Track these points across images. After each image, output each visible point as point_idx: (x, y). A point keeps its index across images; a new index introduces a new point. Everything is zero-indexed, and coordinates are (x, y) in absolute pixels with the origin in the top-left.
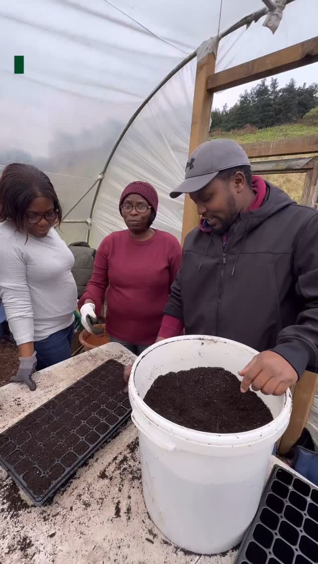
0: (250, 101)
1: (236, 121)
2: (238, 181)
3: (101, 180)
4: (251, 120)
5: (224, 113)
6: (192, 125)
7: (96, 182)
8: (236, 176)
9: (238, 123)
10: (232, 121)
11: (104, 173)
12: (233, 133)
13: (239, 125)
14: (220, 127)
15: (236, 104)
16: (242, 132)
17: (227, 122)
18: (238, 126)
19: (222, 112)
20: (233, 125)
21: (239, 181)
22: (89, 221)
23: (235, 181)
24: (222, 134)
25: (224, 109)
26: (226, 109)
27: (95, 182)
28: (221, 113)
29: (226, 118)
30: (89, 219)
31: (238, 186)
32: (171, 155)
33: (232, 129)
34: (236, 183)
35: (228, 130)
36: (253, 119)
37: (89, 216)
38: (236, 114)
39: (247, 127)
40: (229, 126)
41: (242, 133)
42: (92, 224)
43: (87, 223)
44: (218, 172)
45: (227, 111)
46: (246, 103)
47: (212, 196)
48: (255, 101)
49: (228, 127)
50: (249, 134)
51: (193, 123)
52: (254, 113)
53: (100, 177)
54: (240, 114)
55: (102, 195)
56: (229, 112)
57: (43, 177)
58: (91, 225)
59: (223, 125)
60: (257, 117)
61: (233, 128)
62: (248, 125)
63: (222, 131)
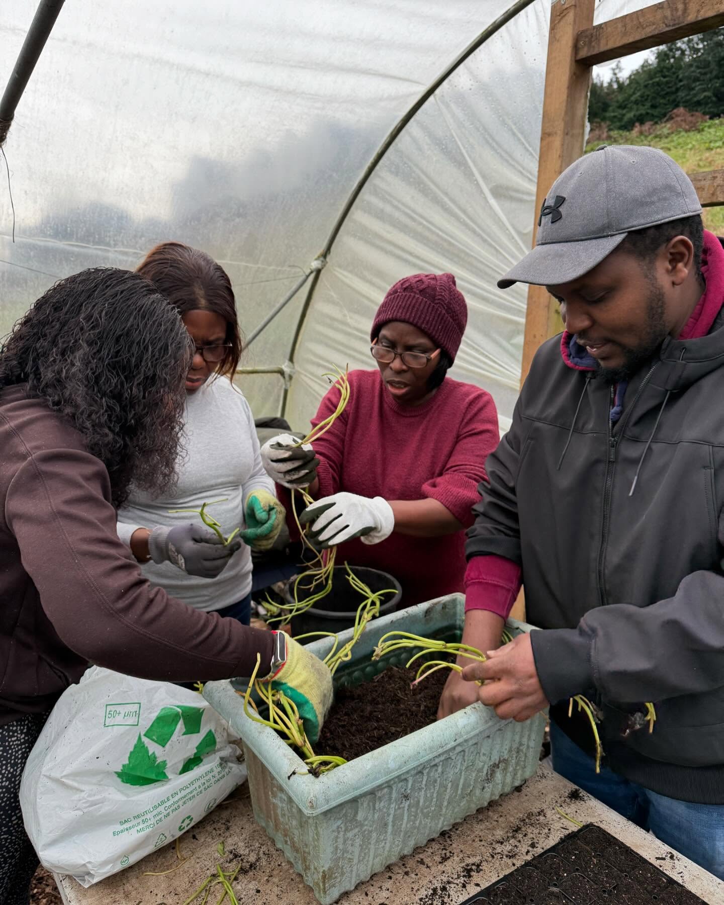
0: (683, 52)
1: (648, 104)
2: (675, 258)
3: (319, 272)
4: (688, 98)
5: (615, 86)
6: (542, 139)
7: (308, 276)
8: (674, 246)
9: (653, 107)
10: (636, 102)
11: (325, 255)
12: (641, 133)
13: (655, 112)
14: (604, 119)
15: (646, 61)
16: (665, 128)
17: (622, 106)
18: (653, 115)
19: (610, 84)
20: (638, 113)
21: (678, 257)
22: (286, 367)
23: (670, 257)
24: (609, 138)
25: (615, 74)
26: (619, 75)
27: (304, 277)
28: (605, 85)
29: (620, 98)
30: (287, 362)
31: (674, 268)
32: (491, 208)
33: (637, 124)
34: (671, 262)
35: (628, 126)
36: (695, 95)
37: (288, 356)
38: (646, 86)
39: (677, 116)
40: (630, 115)
41: (666, 131)
42: (294, 377)
43: (281, 372)
44: (623, 236)
45: (621, 80)
46: (674, 57)
47: (611, 291)
48: (697, 50)
49: (626, 119)
50: (683, 133)
51: (546, 135)
52: (696, 79)
53: (315, 264)
54: (658, 84)
55: (318, 305)
56: (627, 82)
57: (218, 274)
58: (291, 377)
59: (612, 114)
60: (704, 90)
61: (641, 120)
62: (681, 110)
63: (610, 130)
